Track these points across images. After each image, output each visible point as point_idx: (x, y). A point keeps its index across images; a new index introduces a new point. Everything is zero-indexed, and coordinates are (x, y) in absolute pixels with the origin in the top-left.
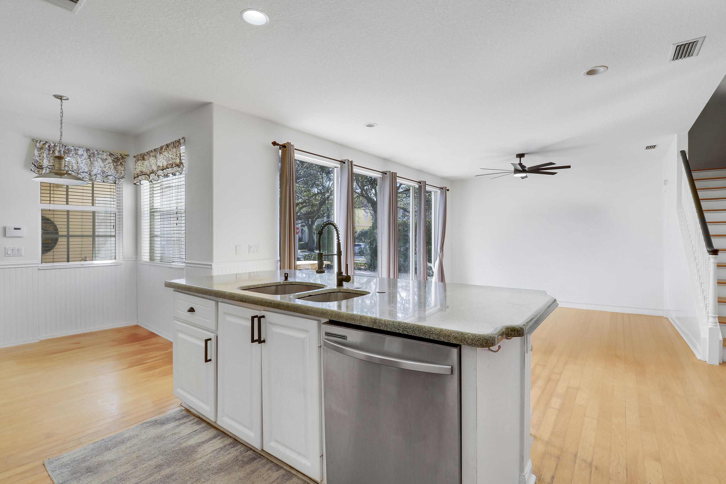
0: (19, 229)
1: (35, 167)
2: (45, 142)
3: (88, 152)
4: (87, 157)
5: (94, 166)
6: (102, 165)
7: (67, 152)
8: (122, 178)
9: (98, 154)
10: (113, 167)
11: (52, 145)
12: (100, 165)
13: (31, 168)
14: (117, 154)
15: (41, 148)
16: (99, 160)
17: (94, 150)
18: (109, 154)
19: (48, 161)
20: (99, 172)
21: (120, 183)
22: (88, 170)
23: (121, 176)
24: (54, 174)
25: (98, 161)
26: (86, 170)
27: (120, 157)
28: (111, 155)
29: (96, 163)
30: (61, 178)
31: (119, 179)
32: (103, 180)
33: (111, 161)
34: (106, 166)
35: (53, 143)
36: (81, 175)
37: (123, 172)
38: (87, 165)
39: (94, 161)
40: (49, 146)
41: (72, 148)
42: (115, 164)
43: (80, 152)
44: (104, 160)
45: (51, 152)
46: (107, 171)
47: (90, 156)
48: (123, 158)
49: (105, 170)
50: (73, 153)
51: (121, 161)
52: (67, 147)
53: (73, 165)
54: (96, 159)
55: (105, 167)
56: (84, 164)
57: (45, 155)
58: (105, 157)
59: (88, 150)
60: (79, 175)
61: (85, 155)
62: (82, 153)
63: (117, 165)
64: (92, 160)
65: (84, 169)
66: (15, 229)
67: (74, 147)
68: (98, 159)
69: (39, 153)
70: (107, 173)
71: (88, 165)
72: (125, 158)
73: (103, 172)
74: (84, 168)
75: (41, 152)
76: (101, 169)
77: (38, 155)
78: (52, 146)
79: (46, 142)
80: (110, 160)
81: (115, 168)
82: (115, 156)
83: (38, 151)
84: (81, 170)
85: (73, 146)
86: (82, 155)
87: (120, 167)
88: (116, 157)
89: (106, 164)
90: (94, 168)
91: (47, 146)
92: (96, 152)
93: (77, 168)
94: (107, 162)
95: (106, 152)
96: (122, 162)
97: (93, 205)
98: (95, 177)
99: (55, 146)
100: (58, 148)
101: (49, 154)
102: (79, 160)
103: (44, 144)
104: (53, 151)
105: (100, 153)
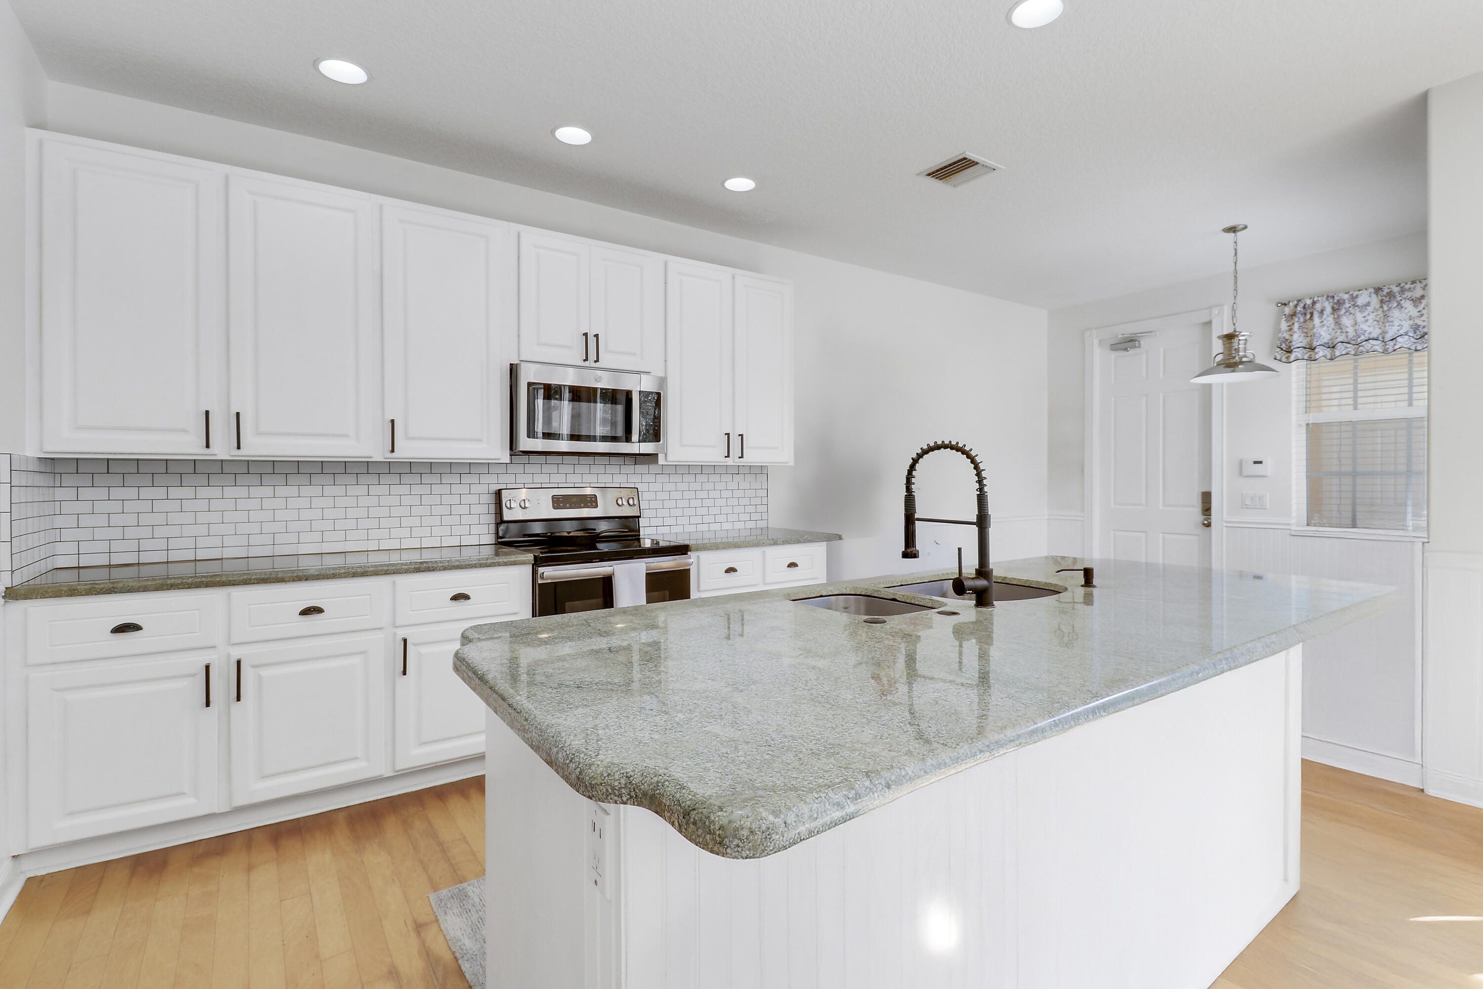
0: (1261, 462)
1: (1282, 351)
2: (1296, 302)
3: (1380, 293)
4: (1378, 306)
5: (1388, 322)
6: (1414, 312)
7: (1336, 307)
9: (1403, 291)
11: (1309, 302)
12: (1409, 315)
13: (1276, 354)
15: (1294, 315)
16: (1407, 304)
17: (1391, 286)
19: (1303, 335)
20: (1402, 332)
22: (1380, 331)
25: (1402, 307)
26: (1376, 333)
29: (1396, 314)
32: (1414, 346)
35: (1310, 299)
36: (1363, 346)
38: (1378, 321)
39: (1390, 309)
40: (1304, 307)
41: (1346, 297)
43: (1363, 299)
44: (1416, 301)
45: (1308, 316)
46: (1423, 324)
47: (1382, 302)
49: (1420, 323)
50: (1348, 306)
52: (1336, 297)
53: (1348, 330)
54: (1395, 304)
55: (1422, 315)
56: (1370, 321)
57: (1297, 325)
59: (1378, 290)
60: (1361, 348)
61: (1375, 301)
62: (1367, 299)
65: (1370, 333)
66: (1255, 462)
67: (1351, 293)
68: (1402, 302)
69: (1288, 324)
70: (1424, 327)
71: (1381, 323)
73: (1416, 328)
74: (1370, 329)
75: (1292, 322)
76: (1410, 322)
77: (1287, 328)
78: (1309, 305)
79: (1299, 301)
83: (1288, 322)
84: (1363, 338)
85: (1347, 292)
86: (1368, 304)
90: (1390, 325)
91: (1299, 308)
92: (1396, 289)
93: (1354, 334)
95: (1420, 282)
98: (1392, 343)
99: (1314, 303)
100: (1318, 306)
101: (1305, 321)
102: (1359, 317)
103: (1296, 306)
104: (1312, 314)
105: (1407, 287)
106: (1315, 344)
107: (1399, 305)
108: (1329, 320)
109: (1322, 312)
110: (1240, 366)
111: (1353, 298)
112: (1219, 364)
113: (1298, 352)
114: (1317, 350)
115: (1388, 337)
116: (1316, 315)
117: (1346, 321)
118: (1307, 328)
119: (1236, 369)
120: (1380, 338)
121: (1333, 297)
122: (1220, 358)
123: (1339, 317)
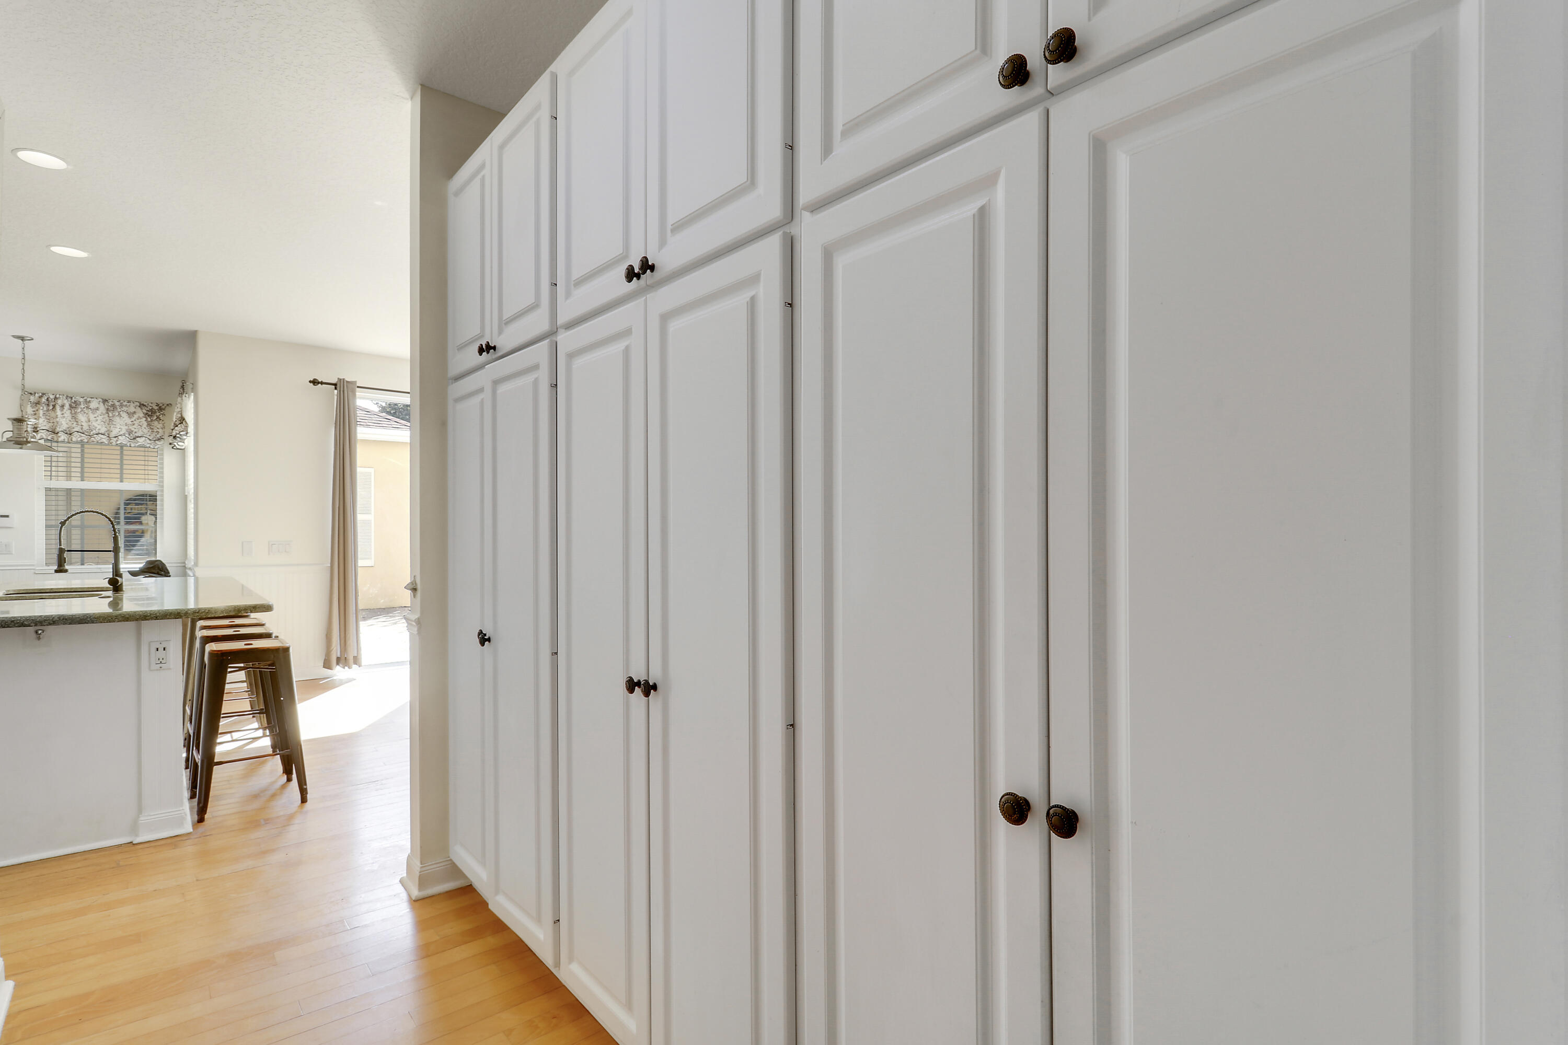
0: (7, 516)
2: (41, 394)
3: (106, 403)
4: (104, 412)
5: (113, 424)
6: (129, 421)
7: (74, 405)
8: (159, 440)
9: (121, 406)
10: (145, 424)
11: (52, 397)
12: (125, 422)
14: (152, 403)
15: (38, 403)
16: (124, 415)
17: (114, 401)
18: (138, 404)
19: (46, 421)
20: (121, 433)
21: (156, 447)
22: (106, 429)
23: (158, 436)
24: (14, 444)
25: (121, 416)
26: (103, 430)
27: (156, 408)
28: (142, 405)
29: (117, 419)
30: (21, 448)
31: (155, 441)
32: (129, 443)
33: (142, 415)
34: (135, 422)
35: (53, 395)
36: (94, 437)
37: (160, 430)
38: (104, 422)
39: (113, 416)
40: (48, 400)
41: (82, 400)
42: (149, 420)
43: (94, 404)
44: (131, 415)
45: (51, 407)
46: (136, 430)
47: (108, 409)
48: (160, 409)
49: (133, 429)
50: (82, 406)
51: (158, 414)
52: (73, 399)
53: (83, 424)
54: (117, 414)
55: (134, 424)
56: (99, 421)
57: (41, 412)
58: (132, 409)
59: (105, 401)
60: (92, 438)
61: (102, 408)
62: (97, 405)
63: (152, 420)
64: (111, 415)
65: (99, 429)
67: (85, 398)
68: (121, 413)
69: (33, 410)
70: (136, 432)
71: (106, 424)
72: (164, 409)
73: (130, 432)
74: (99, 427)
75: (37, 408)
76: (127, 427)
77: (32, 413)
78: (52, 399)
79: (43, 394)
80: (140, 413)
81: (149, 425)
82: (149, 407)
83: (33, 407)
84: (94, 432)
85: (82, 396)
86: (97, 409)
87: (156, 423)
88: (151, 408)
89: (135, 420)
90: (113, 427)
91: (44, 400)
92: (117, 404)
93: (88, 428)
94: (136, 416)
95: (133, 403)
96: (160, 415)
97: (121, 481)
98: (115, 439)
99: (56, 398)
100: (60, 402)
101: (48, 410)
102: (92, 417)
103: (40, 397)
104: (54, 406)
105: (125, 403)
106: (58, 429)
107: (119, 415)
108: (67, 413)
109: (63, 406)
110: (29, 445)
111: (87, 402)
112: (8, 440)
113: (43, 433)
114: (59, 435)
115: (112, 435)
116: (58, 408)
117: (82, 418)
118: (49, 416)
119: (24, 446)
120: (106, 434)
121: (72, 398)
122: (9, 435)
123: (76, 413)
